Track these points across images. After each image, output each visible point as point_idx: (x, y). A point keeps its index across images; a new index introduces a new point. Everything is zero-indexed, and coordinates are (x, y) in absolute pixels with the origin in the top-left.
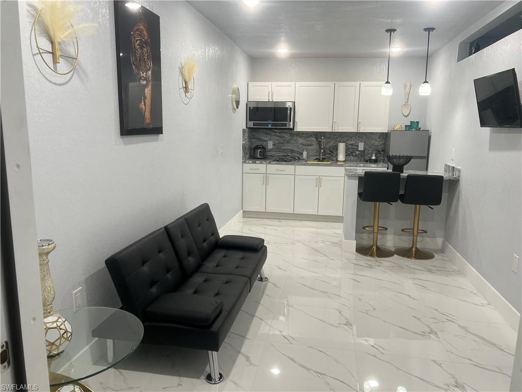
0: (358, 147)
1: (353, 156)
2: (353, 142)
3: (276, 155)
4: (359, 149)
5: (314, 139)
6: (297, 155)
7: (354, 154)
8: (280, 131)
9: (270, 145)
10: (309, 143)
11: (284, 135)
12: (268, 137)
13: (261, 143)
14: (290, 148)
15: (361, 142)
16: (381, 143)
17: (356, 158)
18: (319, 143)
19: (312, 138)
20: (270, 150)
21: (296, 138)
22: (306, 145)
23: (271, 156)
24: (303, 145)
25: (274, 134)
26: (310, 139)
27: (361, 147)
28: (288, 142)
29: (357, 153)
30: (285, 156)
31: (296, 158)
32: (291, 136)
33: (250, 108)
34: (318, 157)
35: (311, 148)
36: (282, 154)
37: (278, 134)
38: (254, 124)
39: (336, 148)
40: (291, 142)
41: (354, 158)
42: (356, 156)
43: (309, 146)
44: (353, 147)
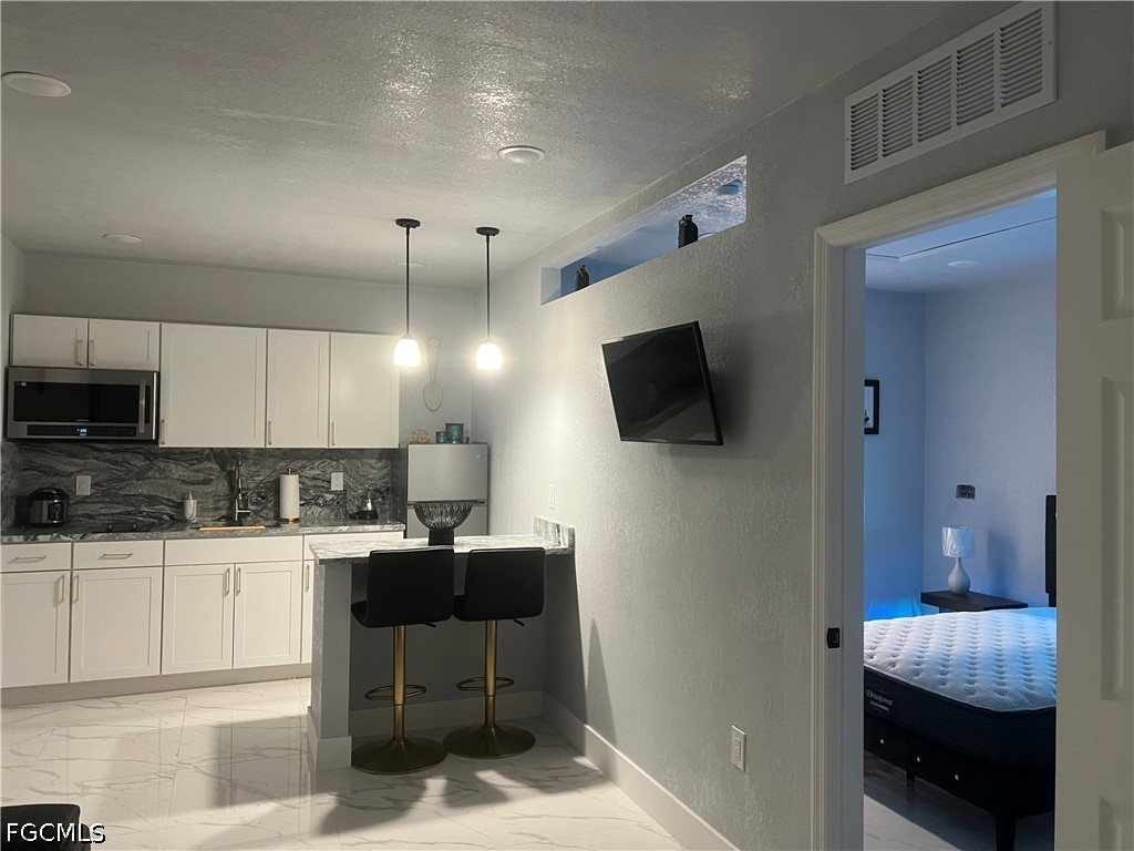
0: (329, 482)
1: (319, 505)
2: (318, 472)
3: (102, 511)
4: (333, 488)
5: (217, 467)
6: (168, 510)
7: (320, 501)
8: (115, 446)
9: (84, 485)
10: (202, 476)
11: (127, 456)
12: (77, 465)
13: (54, 480)
14: (145, 492)
15: (337, 470)
16: (384, 471)
17: (326, 510)
18: (230, 476)
19: (210, 465)
20: (84, 500)
21: (163, 465)
22: (192, 483)
23: (83, 516)
24: (185, 482)
25: (96, 454)
26: (202, 466)
27: (337, 482)
28: (141, 476)
29: (329, 497)
30: (129, 513)
31: (165, 517)
32: (147, 459)
33: (18, 386)
34: (229, 513)
35: (209, 489)
36: (122, 509)
37: (109, 455)
38: (31, 430)
39: (276, 489)
40: (150, 474)
41: (320, 509)
42: (326, 504)
43: (202, 484)
44: (320, 483)
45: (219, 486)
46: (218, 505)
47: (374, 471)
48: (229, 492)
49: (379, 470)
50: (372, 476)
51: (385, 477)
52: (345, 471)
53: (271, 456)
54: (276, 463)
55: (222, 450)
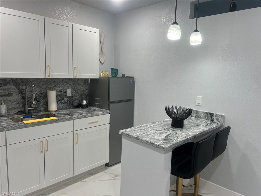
0: (66, 93)
1: (62, 103)
2: (61, 89)
4: (68, 95)
5: (13, 87)
7: (63, 101)
10: (7, 92)
15: (69, 87)
16: (86, 88)
17: (65, 105)
18: (22, 92)
19: (11, 86)
26: (6, 87)
27: (69, 93)
29: (66, 99)
34: (22, 109)
39: (46, 97)
41: (62, 105)
42: (65, 102)
43: (7, 96)
44: (62, 93)
45: (16, 97)
46: (17, 106)
47: (83, 88)
48: (21, 100)
49: (85, 87)
50: (82, 90)
51: (87, 90)
52: (72, 88)
53: (41, 81)
54: (43, 85)
55: (17, 79)
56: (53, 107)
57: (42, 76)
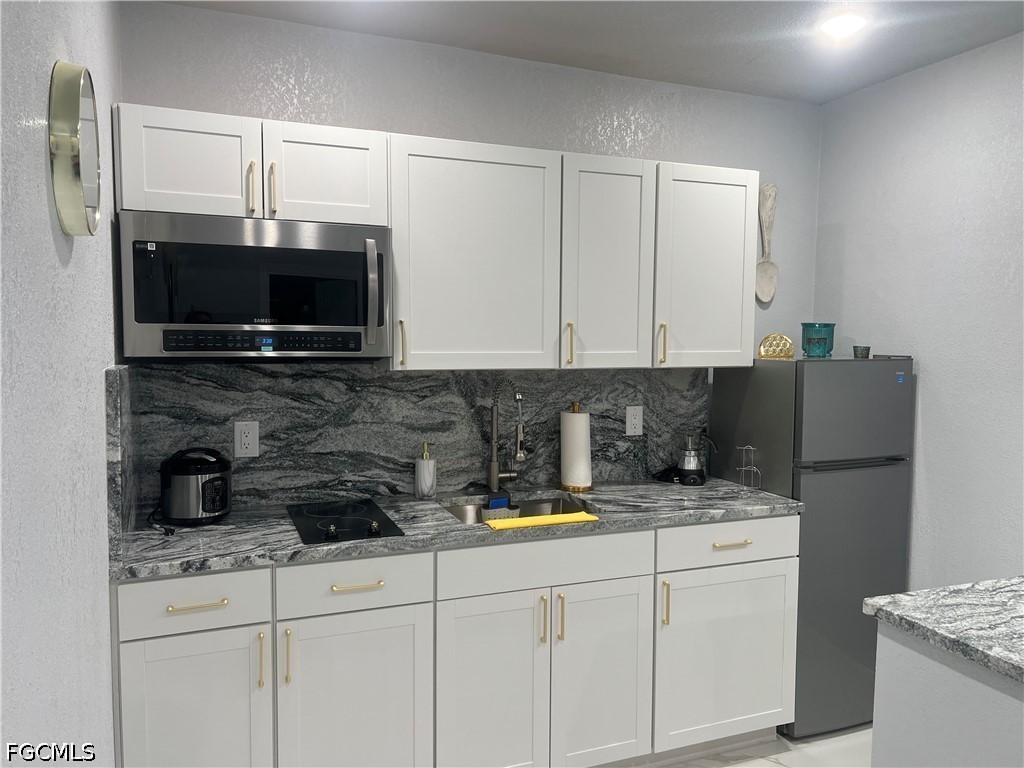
0: (623, 422)
1: (608, 459)
2: (609, 407)
3: (281, 484)
4: (630, 432)
5: (459, 400)
6: (387, 477)
7: (611, 453)
8: (297, 367)
9: (247, 440)
10: (438, 417)
11: (318, 385)
12: (235, 402)
13: (196, 431)
14: (350, 448)
15: (633, 402)
16: (699, 403)
17: (619, 468)
18: (481, 416)
19: (449, 398)
20: (248, 466)
21: (376, 400)
22: (424, 430)
23: (249, 492)
24: (412, 428)
25: (266, 382)
27: (634, 421)
28: (341, 419)
29: (622, 446)
30: (324, 485)
31: (383, 489)
32: (351, 389)
33: (140, 252)
34: (480, 477)
35: (444, 438)
36: (312, 478)
37: (287, 383)
38: (170, 341)
39: (553, 435)
40: (356, 415)
41: (610, 467)
42: (619, 458)
43: (438, 430)
44: (611, 424)
45: (464, 433)
46: (464, 464)
47: (685, 403)
48: (479, 443)
49: (693, 400)
50: (682, 411)
51: (700, 411)
52: (646, 404)
53: (540, 380)
54: (548, 392)
55: (468, 372)
56: (579, 473)
57: (546, 362)
